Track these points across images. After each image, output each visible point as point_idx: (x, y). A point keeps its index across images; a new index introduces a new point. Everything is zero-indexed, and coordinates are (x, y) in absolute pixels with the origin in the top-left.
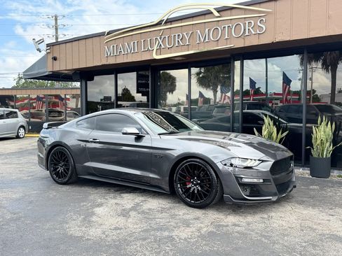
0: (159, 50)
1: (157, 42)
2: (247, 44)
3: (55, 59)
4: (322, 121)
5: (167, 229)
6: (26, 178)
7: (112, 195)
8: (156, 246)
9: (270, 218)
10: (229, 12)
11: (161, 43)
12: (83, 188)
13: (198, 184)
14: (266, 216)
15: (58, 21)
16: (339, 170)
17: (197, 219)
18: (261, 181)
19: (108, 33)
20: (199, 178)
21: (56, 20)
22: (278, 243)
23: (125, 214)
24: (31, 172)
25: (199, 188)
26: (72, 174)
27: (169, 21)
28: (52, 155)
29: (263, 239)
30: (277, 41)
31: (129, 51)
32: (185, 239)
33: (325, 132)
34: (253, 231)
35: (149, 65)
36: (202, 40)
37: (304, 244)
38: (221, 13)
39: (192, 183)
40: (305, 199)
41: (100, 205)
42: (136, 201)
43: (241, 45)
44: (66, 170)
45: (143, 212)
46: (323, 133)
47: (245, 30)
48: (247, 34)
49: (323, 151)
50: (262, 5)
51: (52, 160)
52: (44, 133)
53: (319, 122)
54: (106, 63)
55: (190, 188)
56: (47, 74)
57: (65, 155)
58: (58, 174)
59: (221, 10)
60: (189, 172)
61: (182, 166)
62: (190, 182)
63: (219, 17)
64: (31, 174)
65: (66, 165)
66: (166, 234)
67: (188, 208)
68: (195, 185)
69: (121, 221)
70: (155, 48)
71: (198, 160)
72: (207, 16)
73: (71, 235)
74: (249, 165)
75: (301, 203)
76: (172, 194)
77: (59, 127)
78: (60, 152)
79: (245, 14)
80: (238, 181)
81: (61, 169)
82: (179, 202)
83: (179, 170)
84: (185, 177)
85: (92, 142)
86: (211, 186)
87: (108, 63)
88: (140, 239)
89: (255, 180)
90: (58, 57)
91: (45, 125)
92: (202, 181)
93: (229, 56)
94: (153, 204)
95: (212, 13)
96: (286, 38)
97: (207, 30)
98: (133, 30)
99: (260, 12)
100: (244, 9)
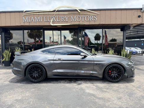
1: (52, 19)
11: (54, 19)
19: (25, 12)
30: (101, 24)
31: (37, 21)
36: (73, 20)
39: (113, 73)
47: (90, 19)
54: (23, 25)
87: (25, 25)
92: (117, 72)
93: (77, 27)
96: (104, 23)
97: (75, 17)
98: (39, 12)
99: (95, 13)
100: (90, 12)
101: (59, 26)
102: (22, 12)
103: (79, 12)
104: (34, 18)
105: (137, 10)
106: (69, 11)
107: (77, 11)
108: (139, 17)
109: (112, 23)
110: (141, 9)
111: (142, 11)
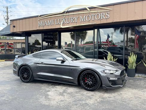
0: (64, 24)
1: (63, 21)
2: (102, 23)
3: (14, 27)
4: (132, 54)
5: (83, 100)
6: (8, 80)
7: (51, 87)
8: (82, 107)
9: (121, 94)
10: (94, 9)
11: (64, 21)
12: (36, 84)
13: (90, 81)
14: (119, 93)
15: (8, 9)
16: (138, 74)
17: (93, 95)
18: (117, 79)
19: (40, 16)
20: (91, 78)
21: (7, 9)
22: (130, 104)
23: (61, 94)
24: (9, 77)
25: (91, 83)
26: (31, 78)
27: (68, 12)
28: (21, 70)
29: (123, 103)
30: (114, 21)
31: (50, 24)
32: (93, 104)
33: (133, 59)
34: (117, 99)
35: (58, 30)
36: (83, 20)
37: (140, 104)
38: (91, 9)
39: (88, 80)
40: (130, 86)
41: (49, 91)
42: (63, 89)
43: (99, 23)
44: (28, 76)
45: (69, 93)
46: (132, 59)
48: (102, 18)
49: (133, 66)
50: (108, 7)
51: (21, 72)
52: (16, 60)
53: (130, 55)
54: (39, 29)
55: (87, 83)
56: (10, 33)
57: (27, 69)
58: (24, 78)
59: (91, 8)
60: (87, 76)
61: (83, 73)
62: (87, 80)
63: (90, 11)
64: (9, 78)
65: (28, 74)
66: (84, 102)
67: (87, 91)
68: (89, 81)
69: (62, 98)
70: (62, 23)
71: (91, 71)
72: (84, 10)
73: (44, 105)
74: (112, 73)
75: (130, 87)
76: (79, 85)
77: (23, 57)
78: (25, 68)
79: (101, 10)
80: (108, 79)
81: (25, 76)
82: (82, 89)
83: (82, 75)
84: (84, 78)
85: (41, 64)
86: (97, 81)
87: (40, 29)
88: (75, 105)
89: (115, 79)
90: (16, 26)
91: (17, 56)
92: (92, 80)
93: (93, 27)
94: (71, 90)
95: (87, 9)
97: (85, 16)
98: (51, 15)
101: (71, 28)
102: (37, 16)
103: (89, 10)
104: (47, 22)
106: (78, 11)
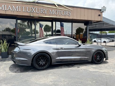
10: (60, 7)
11: (33, 10)
27: (38, 3)
31: (15, 10)
36: (52, 13)
39: (98, 57)
47: (65, 13)
48: (66, 15)
79: (65, 9)
96: (76, 18)
97: (53, 10)
99: (69, 9)
100: (65, 7)
103: (57, 6)
104: (12, 7)
105: (98, 11)
107: (55, 5)
108: (99, 15)
109: (82, 19)
110: (101, 10)
111: (101, 11)
